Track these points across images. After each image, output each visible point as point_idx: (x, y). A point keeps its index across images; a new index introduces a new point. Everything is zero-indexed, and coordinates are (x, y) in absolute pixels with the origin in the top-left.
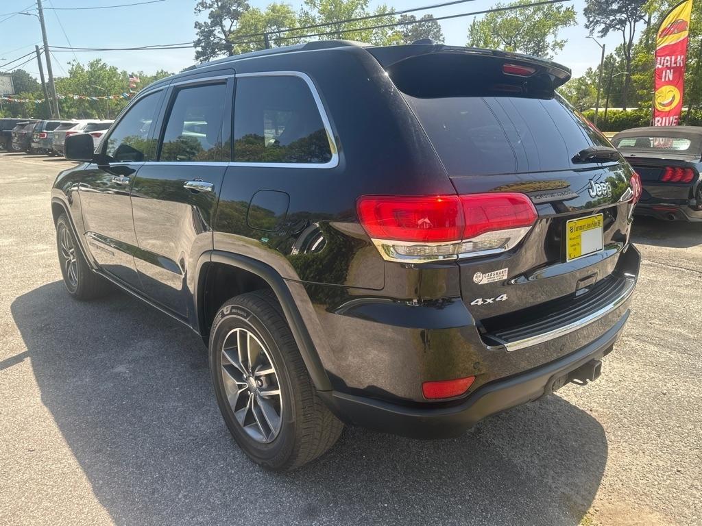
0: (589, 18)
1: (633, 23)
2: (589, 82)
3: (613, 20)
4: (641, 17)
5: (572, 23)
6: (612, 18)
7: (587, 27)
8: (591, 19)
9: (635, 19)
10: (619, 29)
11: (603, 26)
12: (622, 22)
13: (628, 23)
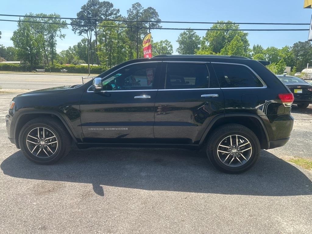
0: (73, 27)
1: (90, 32)
2: (71, 53)
3: (83, 29)
4: (93, 30)
5: (66, 28)
6: (82, 28)
7: (73, 30)
8: (74, 27)
9: (91, 30)
10: (86, 33)
11: (79, 31)
12: (87, 31)
13: (88, 31)
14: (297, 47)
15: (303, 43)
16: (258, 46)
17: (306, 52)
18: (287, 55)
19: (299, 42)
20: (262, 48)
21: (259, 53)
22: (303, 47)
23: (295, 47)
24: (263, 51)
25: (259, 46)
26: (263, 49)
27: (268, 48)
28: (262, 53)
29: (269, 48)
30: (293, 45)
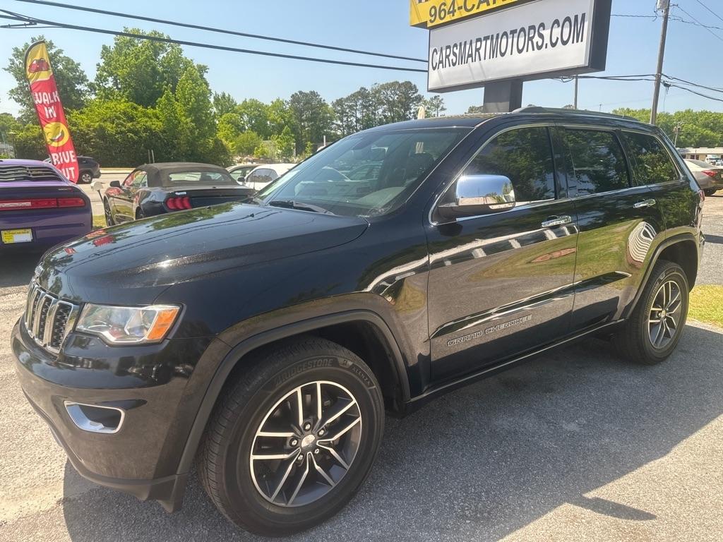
14: (299, 103)
15: (306, 95)
16: (224, 96)
17: (314, 113)
18: (282, 118)
19: (301, 92)
20: (233, 101)
21: (228, 112)
22: (307, 103)
23: (294, 102)
24: (236, 107)
25: (227, 95)
26: (235, 105)
27: (245, 101)
28: (234, 112)
29: (248, 101)
30: (290, 99)
